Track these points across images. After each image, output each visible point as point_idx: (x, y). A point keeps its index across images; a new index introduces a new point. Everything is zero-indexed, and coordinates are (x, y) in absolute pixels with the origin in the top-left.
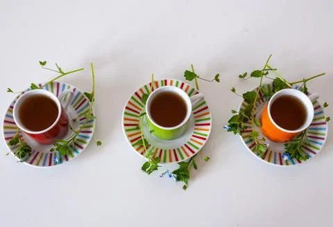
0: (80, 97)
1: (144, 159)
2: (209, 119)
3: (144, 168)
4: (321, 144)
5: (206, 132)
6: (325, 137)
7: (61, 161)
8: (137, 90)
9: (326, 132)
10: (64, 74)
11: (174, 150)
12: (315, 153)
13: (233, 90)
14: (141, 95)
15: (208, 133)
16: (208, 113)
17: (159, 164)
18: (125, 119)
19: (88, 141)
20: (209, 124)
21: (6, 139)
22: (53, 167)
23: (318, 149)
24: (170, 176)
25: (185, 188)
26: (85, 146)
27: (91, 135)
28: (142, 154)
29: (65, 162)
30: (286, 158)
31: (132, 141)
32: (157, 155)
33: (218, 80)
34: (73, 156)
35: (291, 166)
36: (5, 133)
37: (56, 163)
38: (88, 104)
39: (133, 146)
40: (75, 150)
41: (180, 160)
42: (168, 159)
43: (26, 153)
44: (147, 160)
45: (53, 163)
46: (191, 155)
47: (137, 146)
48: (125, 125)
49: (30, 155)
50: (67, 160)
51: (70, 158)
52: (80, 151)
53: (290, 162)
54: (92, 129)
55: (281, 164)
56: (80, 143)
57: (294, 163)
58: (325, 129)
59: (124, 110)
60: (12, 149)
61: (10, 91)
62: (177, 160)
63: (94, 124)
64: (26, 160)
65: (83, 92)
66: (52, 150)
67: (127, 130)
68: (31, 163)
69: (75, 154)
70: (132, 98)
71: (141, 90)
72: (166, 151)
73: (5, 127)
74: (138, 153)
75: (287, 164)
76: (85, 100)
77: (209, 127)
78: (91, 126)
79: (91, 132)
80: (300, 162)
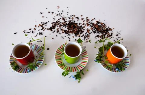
0: (39, 48)
1: (63, 71)
2: (87, 56)
3: (63, 74)
4: (128, 64)
5: (87, 60)
6: (129, 62)
7: (30, 71)
8: (61, 46)
9: (129, 60)
10: (34, 40)
11: (75, 67)
12: (127, 68)
13: (95, 47)
14: (62, 48)
15: (87, 61)
16: (87, 54)
17: (69, 73)
18: (56, 56)
19: (41, 64)
20: (87, 58)
21: (10, 63)
22: (27, 73)
23: (127, 66)
24: (73, 77)
25: (79, 82)
26: (40, 66)
27: (42, 62)
28: (62, 68)
29: (31, 72)
30: (117, 70)
31: (58, 64)
32: (68, 69)
33: (90, 42)
34: (35, 69)
35: (119, 73)
36: (10, 60)
37: (28, 72)
38: (42, 51)
39: (59, 65)
40: (36, 67)
41: (77, 71)
42: (72, 71)
43: (17, 68)
44: (64, 71)
45: (27, 72)
46: (81, 69)
47: (60, 66)
48: (56, 58)
49: (18, 69)
50: (32, 71)
51: (34, 70)
52: (38, 67)
53: (118, 71)
54: (43, 59)
55: (116, 72)
56: (38, 65)
57: (120, 72)
58: (128, 59)
59: (56, 52)
60: (12, 67)
61: (13, 44)
62: (76, 71)
63: (44, 57)
64: (16, 71)
65: (40, 46)
66: (27, 67)
67: (56, 60)
68: (18, 72)
69: (36, 69)
70: (59, 48)
71: (62, 46)
72: (71, 68)
73: (10, 58)
74: (61, 69)
75: (118, 72)
76: (41, 49)
77: (88, 59)
78: (42, 58)
79: (42, 60)
80: (122, 71)
